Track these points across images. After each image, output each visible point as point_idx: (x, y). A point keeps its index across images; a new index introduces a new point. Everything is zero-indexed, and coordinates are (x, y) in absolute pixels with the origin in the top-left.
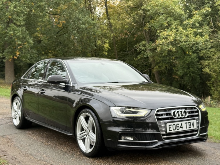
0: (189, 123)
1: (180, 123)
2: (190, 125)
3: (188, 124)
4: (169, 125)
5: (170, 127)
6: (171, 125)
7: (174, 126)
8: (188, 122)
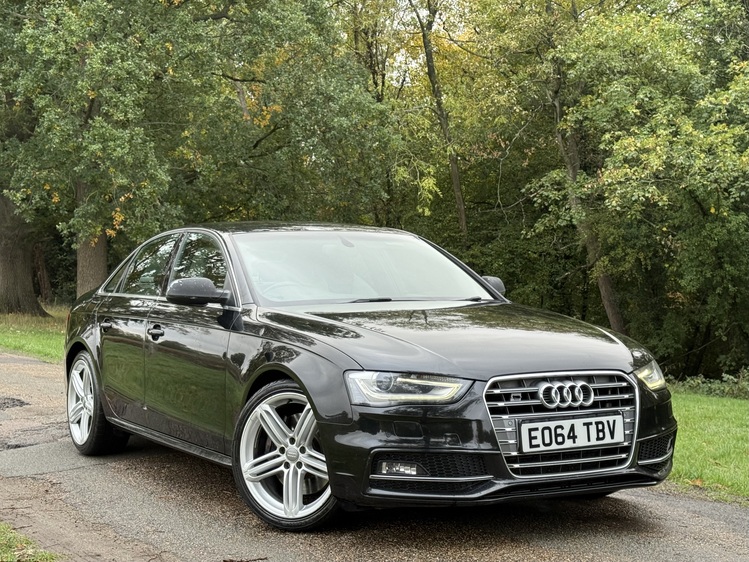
0: (597, 423)
1: (567, 424)
2: (603, 431)
3: (593, 429)
4: (530, 430)
5: (533, 434)
6: (537, 429)
7: (547, 432)
8: (593, 420)
